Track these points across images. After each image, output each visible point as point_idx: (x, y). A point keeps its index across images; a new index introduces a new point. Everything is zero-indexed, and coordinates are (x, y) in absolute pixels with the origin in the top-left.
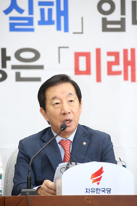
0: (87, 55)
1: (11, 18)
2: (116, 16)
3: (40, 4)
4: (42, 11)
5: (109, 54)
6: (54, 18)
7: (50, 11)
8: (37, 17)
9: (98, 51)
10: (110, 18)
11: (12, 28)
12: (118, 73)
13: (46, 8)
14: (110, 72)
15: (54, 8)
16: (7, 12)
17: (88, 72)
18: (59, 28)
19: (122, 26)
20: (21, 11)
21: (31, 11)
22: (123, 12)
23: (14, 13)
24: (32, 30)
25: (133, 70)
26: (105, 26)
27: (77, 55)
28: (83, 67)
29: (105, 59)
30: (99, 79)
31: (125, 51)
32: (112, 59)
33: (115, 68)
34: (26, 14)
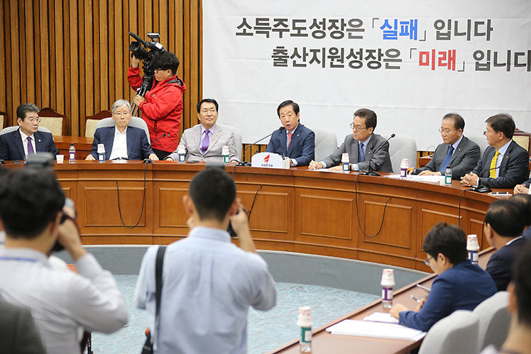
0: (427, 53)
1: (384, 32)
2: (445, 30)
3: (401, 23)
4: (402, 27)
5: (440, 53)
6: (409, 32)
7: (407, 27)
8: (399, 31)
9: (434, 51)
10: (441, 31)
11: (385, 37)
12: (446, 65)
13: (405, 25)
14: (440, 64)
15: (409, 26)
16: (382, 28)
17: (427, 64)
18: (411, 38)
19: (448, 37)
20: (390, 27)
21: (396, 28)
22: (449, 28)
23: (386, 29)
24: (396, 38)
25: (454, 63)
26: (439, 36)
27: (421, 53)
28: (424, 61)
29: (437, 56)
30: (433, 69)
31: (450, 51)
32: (442, 56)
33: (443, 62)
34: (393, 29)
